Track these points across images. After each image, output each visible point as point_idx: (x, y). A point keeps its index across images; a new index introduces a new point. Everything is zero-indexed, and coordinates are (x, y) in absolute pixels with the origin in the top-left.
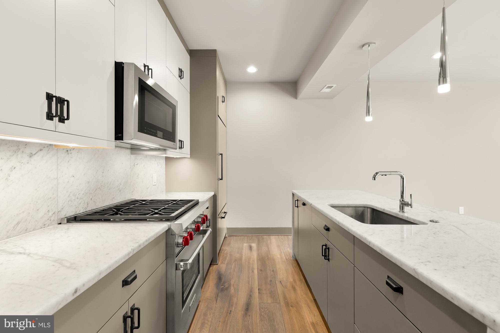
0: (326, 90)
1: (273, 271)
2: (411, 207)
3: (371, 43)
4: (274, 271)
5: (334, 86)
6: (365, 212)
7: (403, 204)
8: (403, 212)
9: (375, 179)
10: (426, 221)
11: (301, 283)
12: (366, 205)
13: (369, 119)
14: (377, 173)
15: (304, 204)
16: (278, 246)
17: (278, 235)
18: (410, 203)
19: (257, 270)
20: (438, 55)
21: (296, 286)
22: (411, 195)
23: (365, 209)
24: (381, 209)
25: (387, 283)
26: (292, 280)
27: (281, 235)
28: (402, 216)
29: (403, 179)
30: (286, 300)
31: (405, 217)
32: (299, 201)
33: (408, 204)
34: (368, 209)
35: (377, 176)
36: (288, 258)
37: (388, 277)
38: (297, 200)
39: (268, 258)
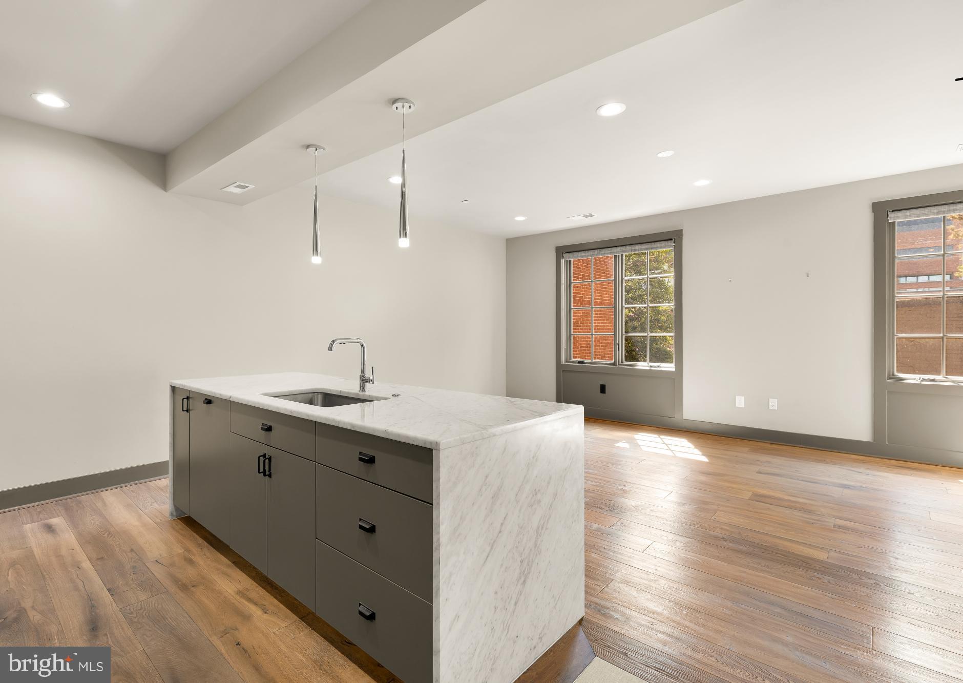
0: (233, 189)
1: (132, 550)
2: (373, 383)
3: (320, 147)
4: (136, 551)
5: (251, 186)
6: (315, 398)
7: (365, 380)
8: (364, 391)
9: (331, 350)
10: (389, 396)
11: (201, 549)
12: (316, 389)
13: (316, 260)
14: (334, 341)
15: (209, 401)
16: (128, 506)
17: (120, 485)
18: (371, 378)
19: (88, 562)
20: (397, 180)
21: (193, 558)
22: (373, 367)
23: (314, 396)
24: (337, 391)
25: (360, 459)
26: (181, 551)
27: (128, 486)
28: (364, 395)
29: (364, 348)
30: (180, 583)
31: (367, 395)
32: (191, 400)
33: (369, 380)
34: (318, 395)
35: (334, 345)
36: (161, 520)
37: (360, 453)
38: (188, 398)
39: (108, 535)
